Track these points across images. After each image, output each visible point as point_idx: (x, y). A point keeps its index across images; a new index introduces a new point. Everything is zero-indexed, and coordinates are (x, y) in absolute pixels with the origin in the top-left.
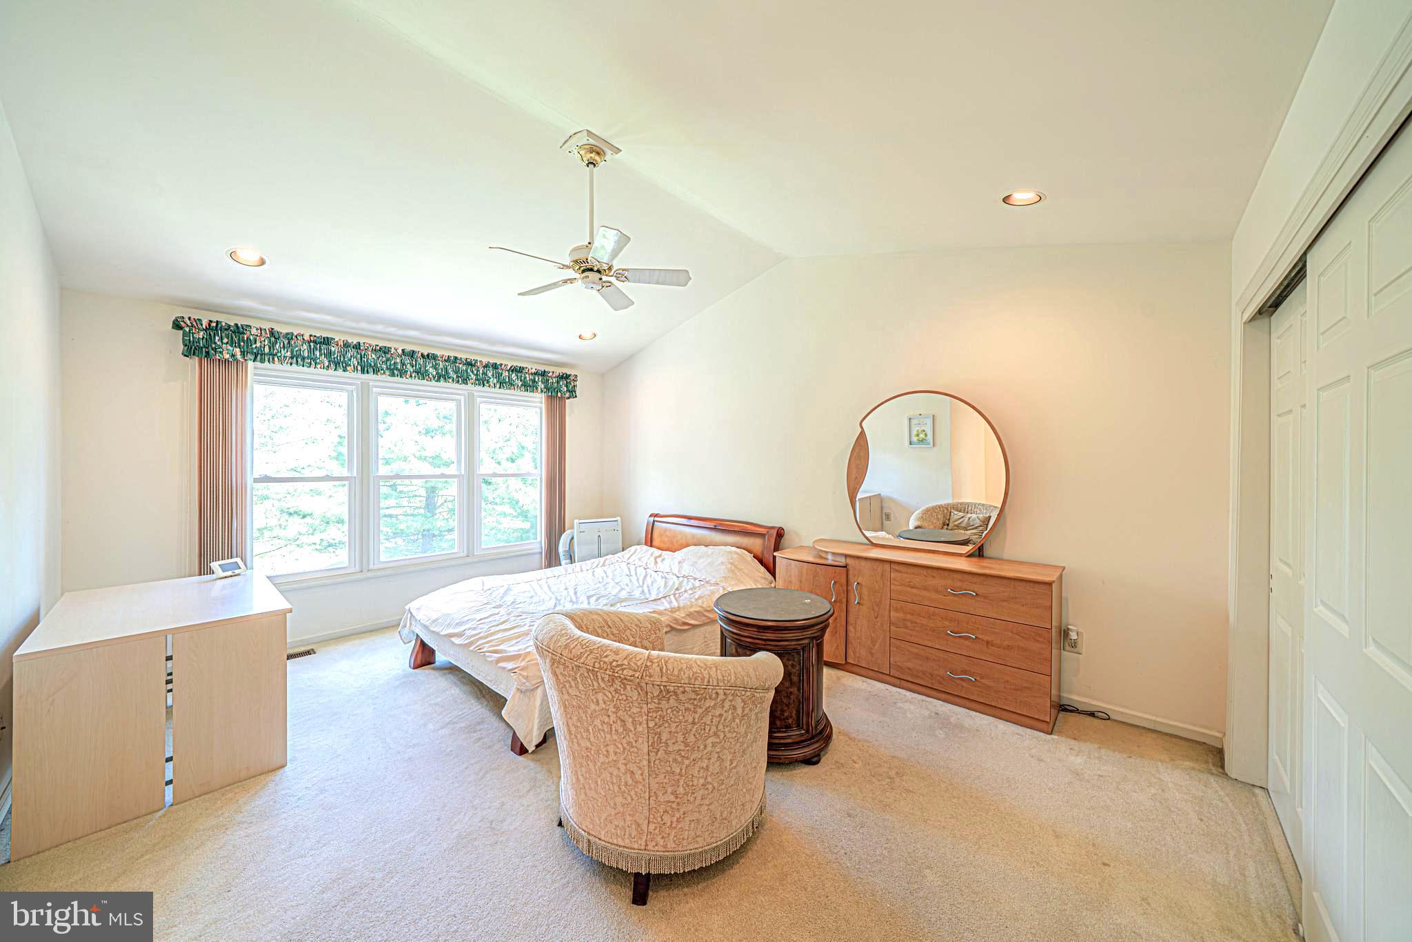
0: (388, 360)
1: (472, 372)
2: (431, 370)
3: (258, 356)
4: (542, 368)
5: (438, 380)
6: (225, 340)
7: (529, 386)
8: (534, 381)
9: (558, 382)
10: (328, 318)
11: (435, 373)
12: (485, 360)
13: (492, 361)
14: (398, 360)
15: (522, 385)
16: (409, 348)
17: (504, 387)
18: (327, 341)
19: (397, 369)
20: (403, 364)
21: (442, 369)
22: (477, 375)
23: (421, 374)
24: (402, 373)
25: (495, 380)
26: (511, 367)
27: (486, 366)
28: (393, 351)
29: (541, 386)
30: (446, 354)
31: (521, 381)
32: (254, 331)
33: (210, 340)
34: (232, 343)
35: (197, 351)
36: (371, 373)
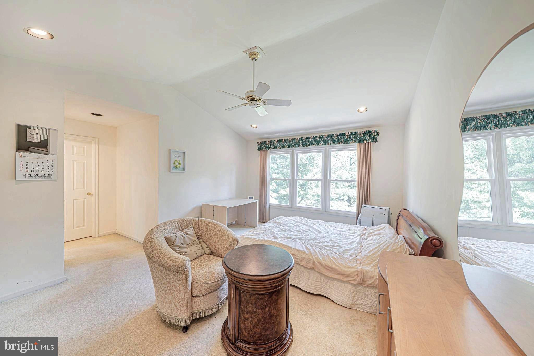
0: (295, 142)
2: (307, 143)
3: (268, 148)
4: (354, 131)
5: (310, 146)
6: (263, 146)
7: (348, 141)
8: (350, 138)
9: (364, 136)
10: (281, 134)
11: (308, 143)
12: (327, 134)
13: (330, 134)
14: (298, 142)
15: (344, 141)
16: (301, 137)
17: (334, 143)
18: (281, 140)
19: (297, 145)
20: (299, 143)
21: (311, 142)
22: (323, 141)
23: (304, 145)
24: (299, 146)
25: (331, 142)
26: (338, 134)
27: (328, 136)
28: (296, 139)
29: (354, 139)
30: (312, 136)
32: (268, 142)
33: (261, 146)
35: (260, 149)
36: (290, 147)
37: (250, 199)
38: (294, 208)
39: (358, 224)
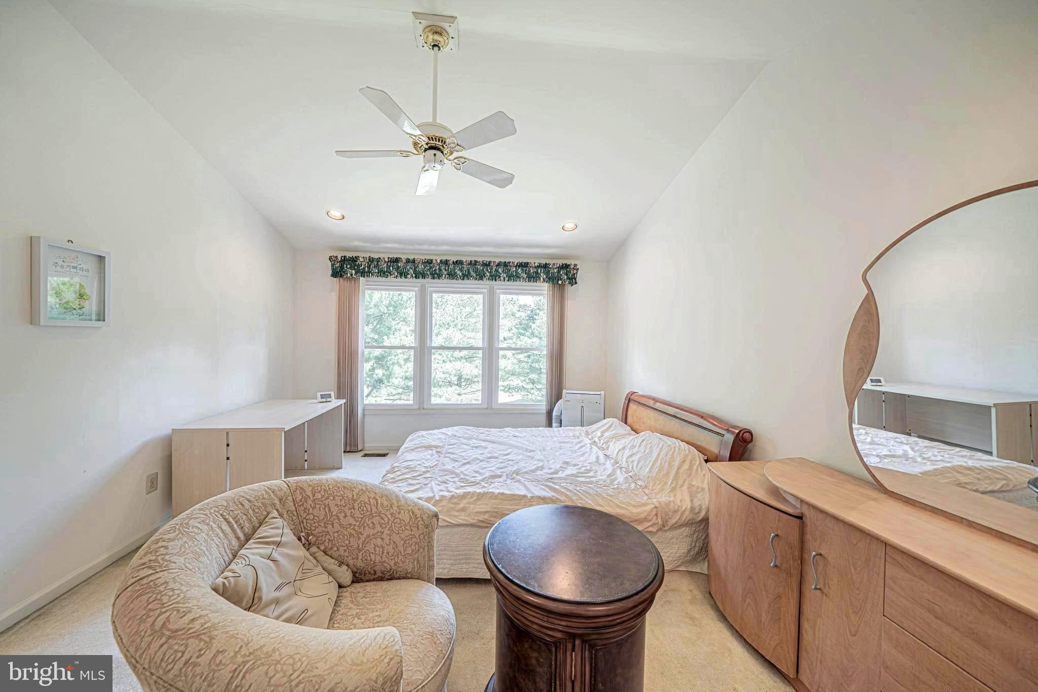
0: (431, 268)
1: (487, 270)
2: (458, 272)
3: (363, 273)
4: (543, 262)
5: (463, 279)
6: (349, 266)
7: (533, 277)
8: (537, 273)
9: (559, 272)
10: (396, 245)
11: (461, 274)
12: (497, 261)
13: (503, 261)
14: (437, 268)
15: (527, 277)
16: (444, 258)
17: (511, 279)
18: (397, 260)
19: (436, 274)
20: (440, 270)
21: (465, 271)
22: (490, 272)
23: (452, 275)
24: (439, 277)
25: (505, 275)
26: (517, 263)
27: (499, 265)
28: (434, 261)
29: (543, 276)
30: (469, 259)
31: (526, 273)
32: (361, 260)
33: (342, 267)
34: (350, 268)
35: (337, 273)
36: (421, 278)
37: (324, 400)
38: (425, 409)
39: (554, 425)
